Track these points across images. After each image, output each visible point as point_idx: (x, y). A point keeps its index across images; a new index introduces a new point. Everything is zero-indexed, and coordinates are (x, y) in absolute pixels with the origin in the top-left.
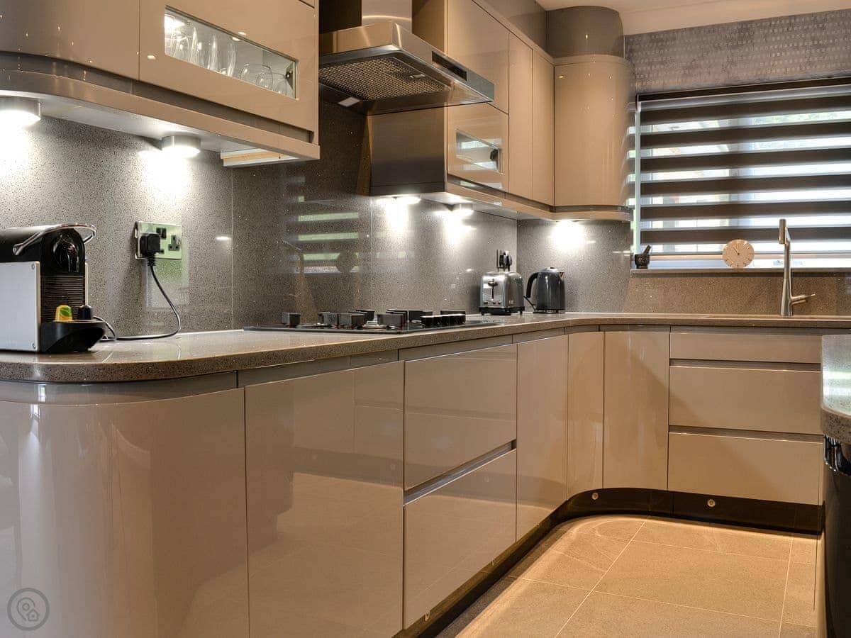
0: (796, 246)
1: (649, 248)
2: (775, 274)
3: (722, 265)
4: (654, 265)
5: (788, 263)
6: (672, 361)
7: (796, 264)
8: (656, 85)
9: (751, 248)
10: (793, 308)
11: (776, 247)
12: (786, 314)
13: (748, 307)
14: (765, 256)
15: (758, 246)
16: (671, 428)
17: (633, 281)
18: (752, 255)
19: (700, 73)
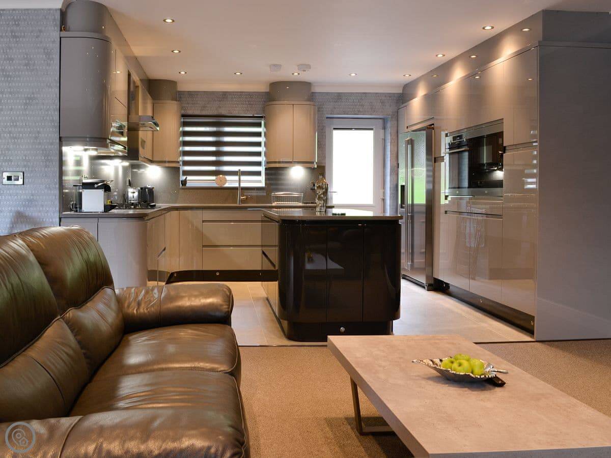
0: (243, 178)
1: (186, 178)
2: (236, 189)
3: (215, 185)
4: (188, 185)
5: (240, 185)
6: (203, 221)
7: (243, 185)
8: (190, 112)
9: (225, 179)
10: (242, 201)
11: (236, 178)
12: (239, 204)
13: (226, 201)
14: (231, 182)
15: (228, 178)
16: (204, 246)
17: (181, 191)
18: (226, 181)
19: (207, 110)
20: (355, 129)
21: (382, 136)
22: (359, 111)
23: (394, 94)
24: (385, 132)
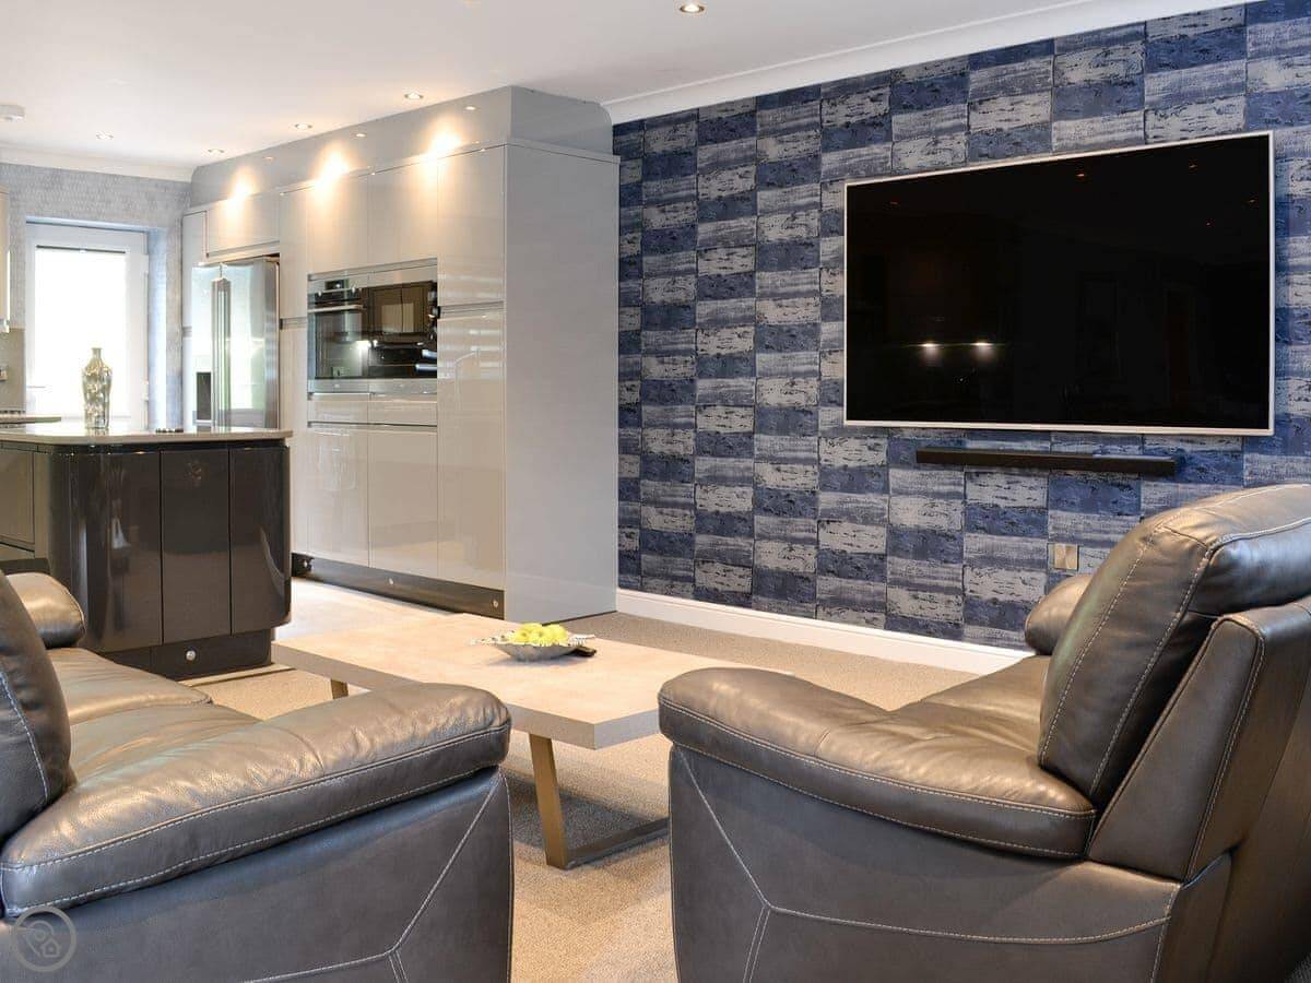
20: (87, 250)
21: (144, 269)
22: (99, 213)
23: (174, 182)
24: (149, 259)
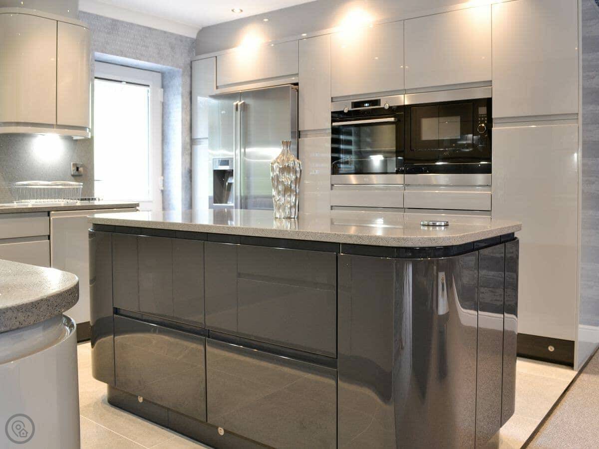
20: (127, 83)
21: (160, 98)
22: (142, 55)
23: (186, 37)
24: (164, 92)
